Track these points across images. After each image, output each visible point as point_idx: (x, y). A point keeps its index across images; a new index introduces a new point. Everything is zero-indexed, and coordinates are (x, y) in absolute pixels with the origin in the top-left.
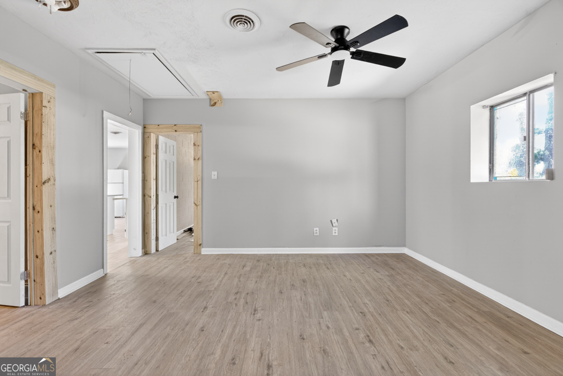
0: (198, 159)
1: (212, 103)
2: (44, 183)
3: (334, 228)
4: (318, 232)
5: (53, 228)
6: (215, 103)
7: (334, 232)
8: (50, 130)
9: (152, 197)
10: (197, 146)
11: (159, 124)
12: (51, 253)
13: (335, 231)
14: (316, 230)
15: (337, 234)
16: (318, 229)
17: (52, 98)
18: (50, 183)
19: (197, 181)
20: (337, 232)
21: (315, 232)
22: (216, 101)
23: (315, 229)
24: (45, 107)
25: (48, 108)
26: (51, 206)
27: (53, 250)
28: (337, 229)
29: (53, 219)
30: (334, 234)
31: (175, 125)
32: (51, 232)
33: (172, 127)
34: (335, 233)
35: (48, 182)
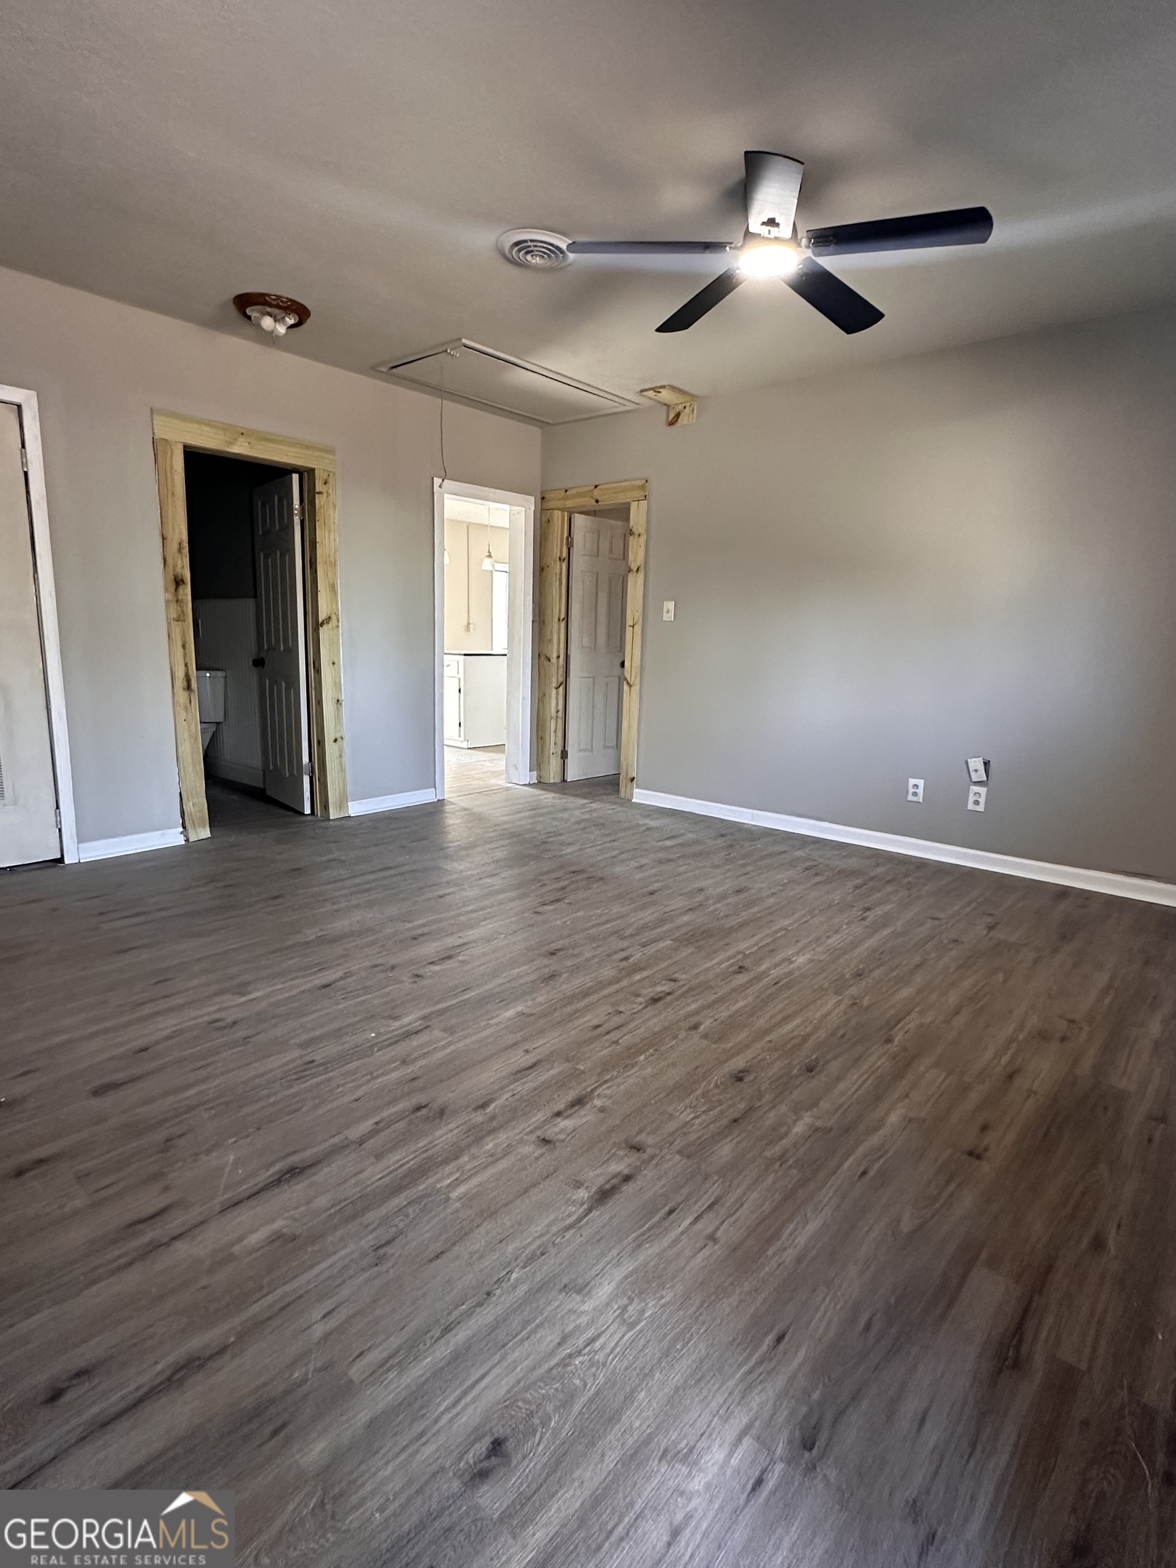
0: (638, 570)
1: (672, 416)
2: (322, 624)
3: (974, 789)
4: (920, 791)
5: (338, 700)
6: (678, 415)
7: (971, 799)
8: (330, 531)
9: (554, 660)
10: (637, 536)
11: (567, 486)
12: (336, 741)
13: (977, 799)
14: (916, 786)
15: (981, 808)
16: (921, 783)
17: (331, 475)
18: (330, 625)
19: (633, 627)
20: (982, 800)
21: (911, 790)
22: (680, 407)
23: (912, 781)
24: (320, 493)
25: (325, 495)
26: (334, 664)
27: (338, 735)
28: (983, 790)
29: (337, 686)
30: (971, 806)
31: (596, 487)
32: (335, 705)
33: (592, 491)
34: (977, 803)
35: (328, 623)
